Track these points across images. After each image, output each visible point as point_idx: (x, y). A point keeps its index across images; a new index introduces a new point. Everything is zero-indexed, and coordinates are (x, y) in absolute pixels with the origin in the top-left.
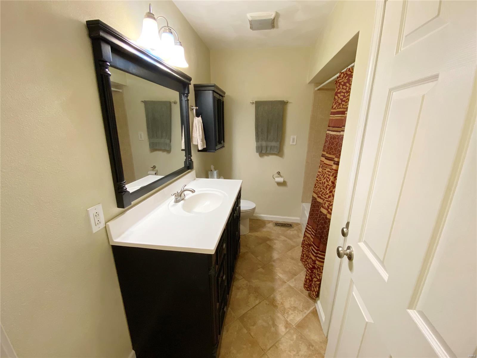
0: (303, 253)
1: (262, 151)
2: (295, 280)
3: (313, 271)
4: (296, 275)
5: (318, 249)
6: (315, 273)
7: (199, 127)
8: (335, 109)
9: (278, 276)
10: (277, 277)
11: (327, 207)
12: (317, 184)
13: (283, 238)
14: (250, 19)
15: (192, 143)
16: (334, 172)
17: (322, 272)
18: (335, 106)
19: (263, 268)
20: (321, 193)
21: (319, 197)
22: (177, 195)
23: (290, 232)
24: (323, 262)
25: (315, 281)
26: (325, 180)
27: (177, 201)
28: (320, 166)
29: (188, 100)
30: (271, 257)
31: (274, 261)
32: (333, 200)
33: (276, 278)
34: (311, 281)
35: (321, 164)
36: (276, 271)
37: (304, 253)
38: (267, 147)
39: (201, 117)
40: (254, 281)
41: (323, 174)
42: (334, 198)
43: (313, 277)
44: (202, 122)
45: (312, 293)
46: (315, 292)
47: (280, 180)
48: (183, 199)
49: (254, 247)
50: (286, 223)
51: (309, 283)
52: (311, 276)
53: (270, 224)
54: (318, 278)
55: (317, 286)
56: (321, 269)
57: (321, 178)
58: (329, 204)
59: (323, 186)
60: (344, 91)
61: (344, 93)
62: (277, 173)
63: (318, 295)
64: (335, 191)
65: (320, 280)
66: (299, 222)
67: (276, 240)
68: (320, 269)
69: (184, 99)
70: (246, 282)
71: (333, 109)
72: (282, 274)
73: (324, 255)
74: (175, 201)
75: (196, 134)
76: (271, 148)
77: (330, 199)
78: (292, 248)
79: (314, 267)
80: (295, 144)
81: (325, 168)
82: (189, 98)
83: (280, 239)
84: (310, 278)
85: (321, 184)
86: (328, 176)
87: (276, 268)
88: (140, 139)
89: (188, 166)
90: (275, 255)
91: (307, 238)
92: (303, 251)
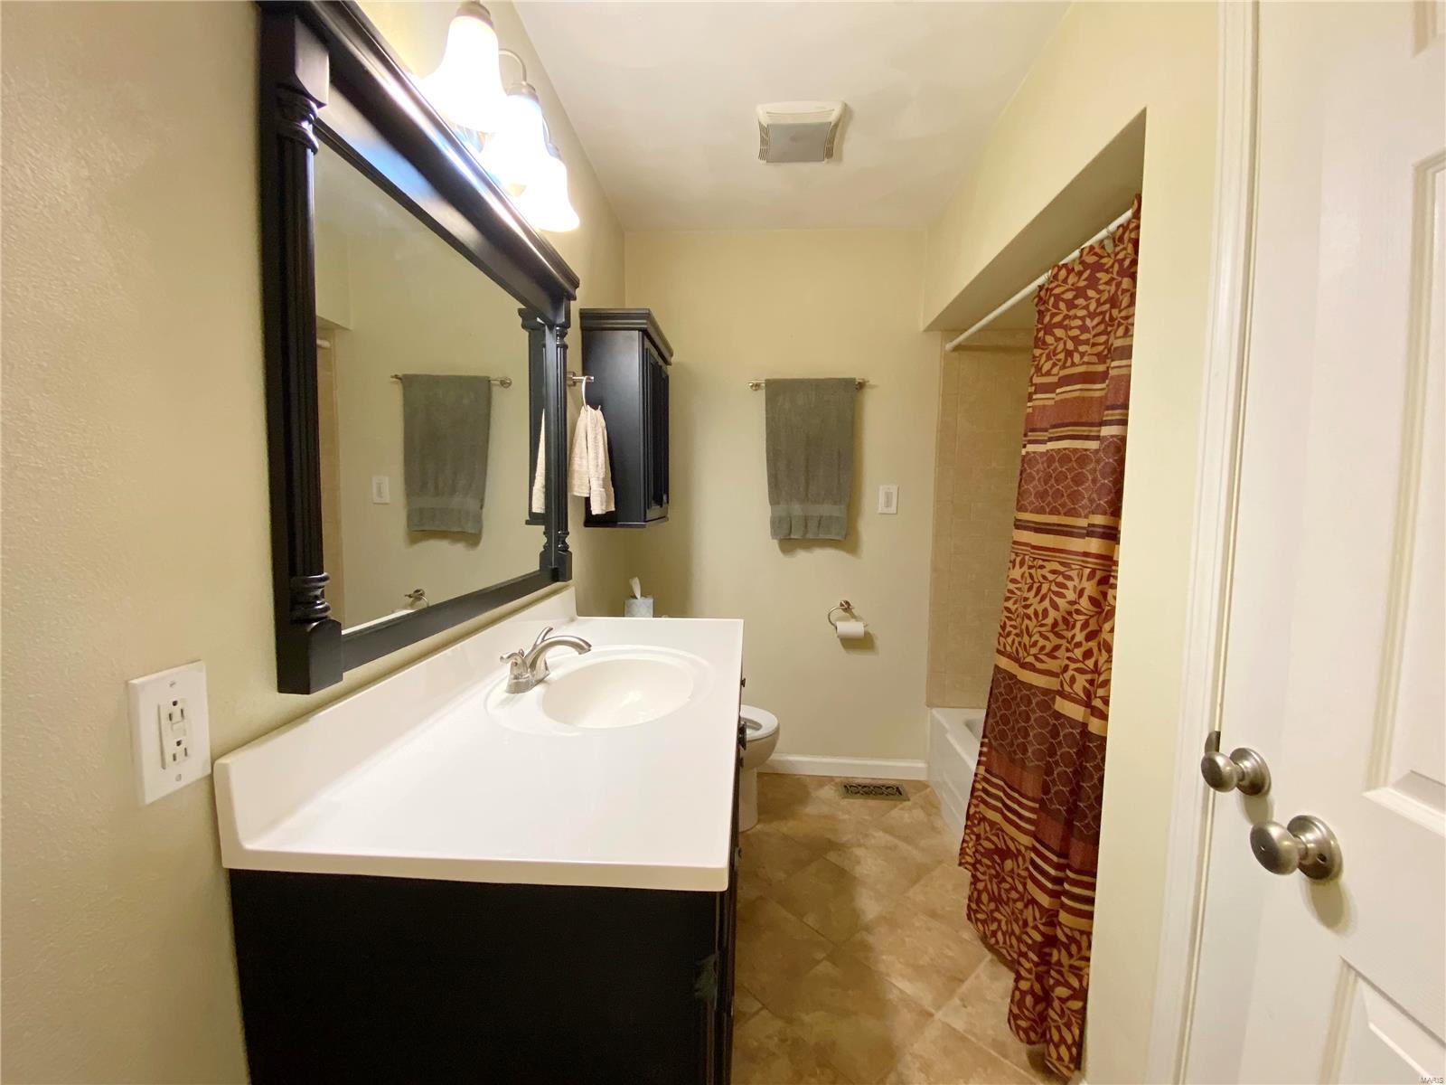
0: (975, 889)
1: (789, 535)
2: (962, 1000)
3: (1050, 955)
4: (962, 981)
5: (1062, 861)
6: (1059, 963)
7: (596, 437)
8: (1048, 373)
9: (895, 991)
10: (893, 996)
11: (1082, 695)
12: (1008, 623)
13: (880, 837)
14: (765, 121)
15: (572, 491)
16: (1096, 564)
17: (1088, 959)
18: (1046, 367)
19: (831, 958)
20: (1033, 651)
21: (1024, 666)
22: (519, 661)
23: (902, 814)
24: (1090, 916)
25: (1063, 1001)
26: (1046, 603)
27: (518, 687)
28: (1013, 562)
29: (565, 347)
30: (856, 914)
31: (868, 929)
32: (1111, 661)
33: (891, 997)
34: (1045, 998)
35: (1017, 554)
36: (882, 968)
37: (980, 886)
38: (806, 519)
39: (601, 410)
40: (807, 1018)
41: (1036, 586)
42: (1110, 657)
43: (1052, 982)
44: (604, 424)
45: (1054, 1055)
46: (1069, 1048)
47: (853, 628)
48: (541, 681)
49: (782, 875)
50: (880, 782)
51: (1034, 1008)
52: (1039, 978)
53: (826, 788)
54: (1076, 984)
55: (1073, 1019)
56: (1084, 944)
57: (1026, 599)
58: (1091, 682)
59: (1042, 625)
60: (1082, 313)
61: (1082, 319)
62: (842, 605)
63: (1078, 1061)
64: (1112, 630)
65: (1081, 994)
66: (922, 778)
67: (860, 845)
68: (1080, 944)
69: (551, 342)
70: (779, 1024)
71: (1042, 375)
72: (909, 980)
73: (1092, 887)
74: (510, 686)
75: (584, 462)
76: (819, 524)
77: (1090, 663)
78: (917, 874)
79: (1051, 941)
80: (895, 512)
81: (1041, 563)
82: (566, 340)
83: (873, 841)
84: (1037, 987)
85: (1029, 618)
86: (1054, 588)
87: (884, 957)
88: (377, 499)
89: (555, 569)
90: (869, 906)
91: (988, 828)
92: (975, 880)
